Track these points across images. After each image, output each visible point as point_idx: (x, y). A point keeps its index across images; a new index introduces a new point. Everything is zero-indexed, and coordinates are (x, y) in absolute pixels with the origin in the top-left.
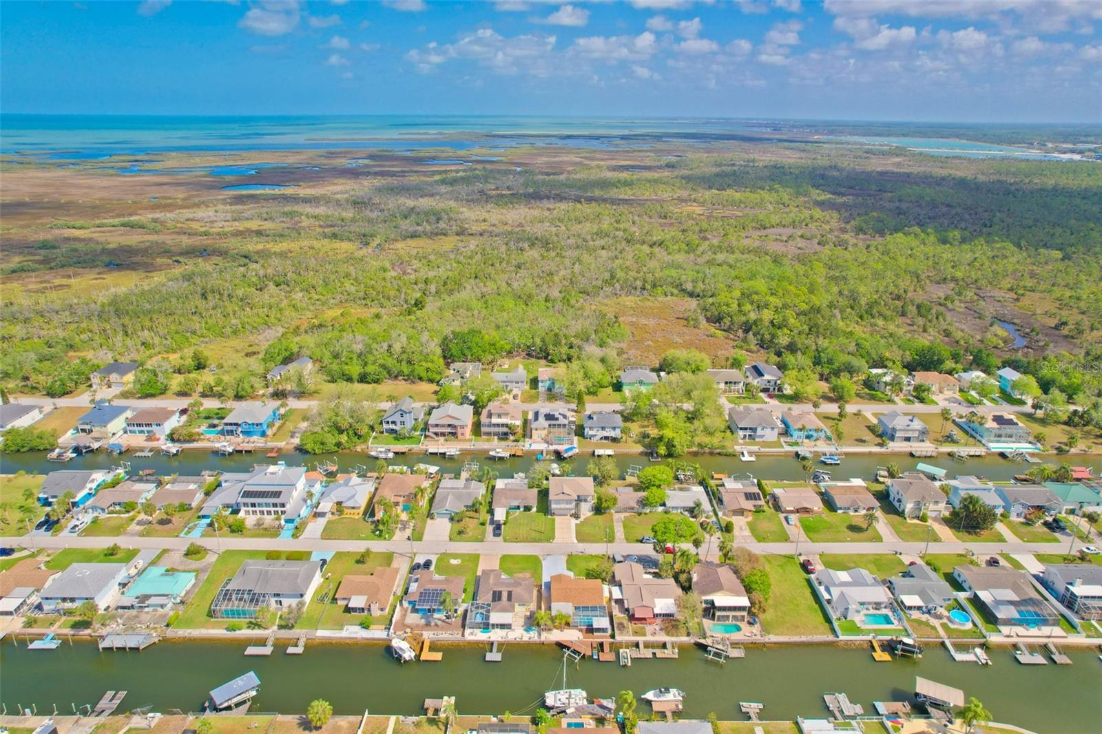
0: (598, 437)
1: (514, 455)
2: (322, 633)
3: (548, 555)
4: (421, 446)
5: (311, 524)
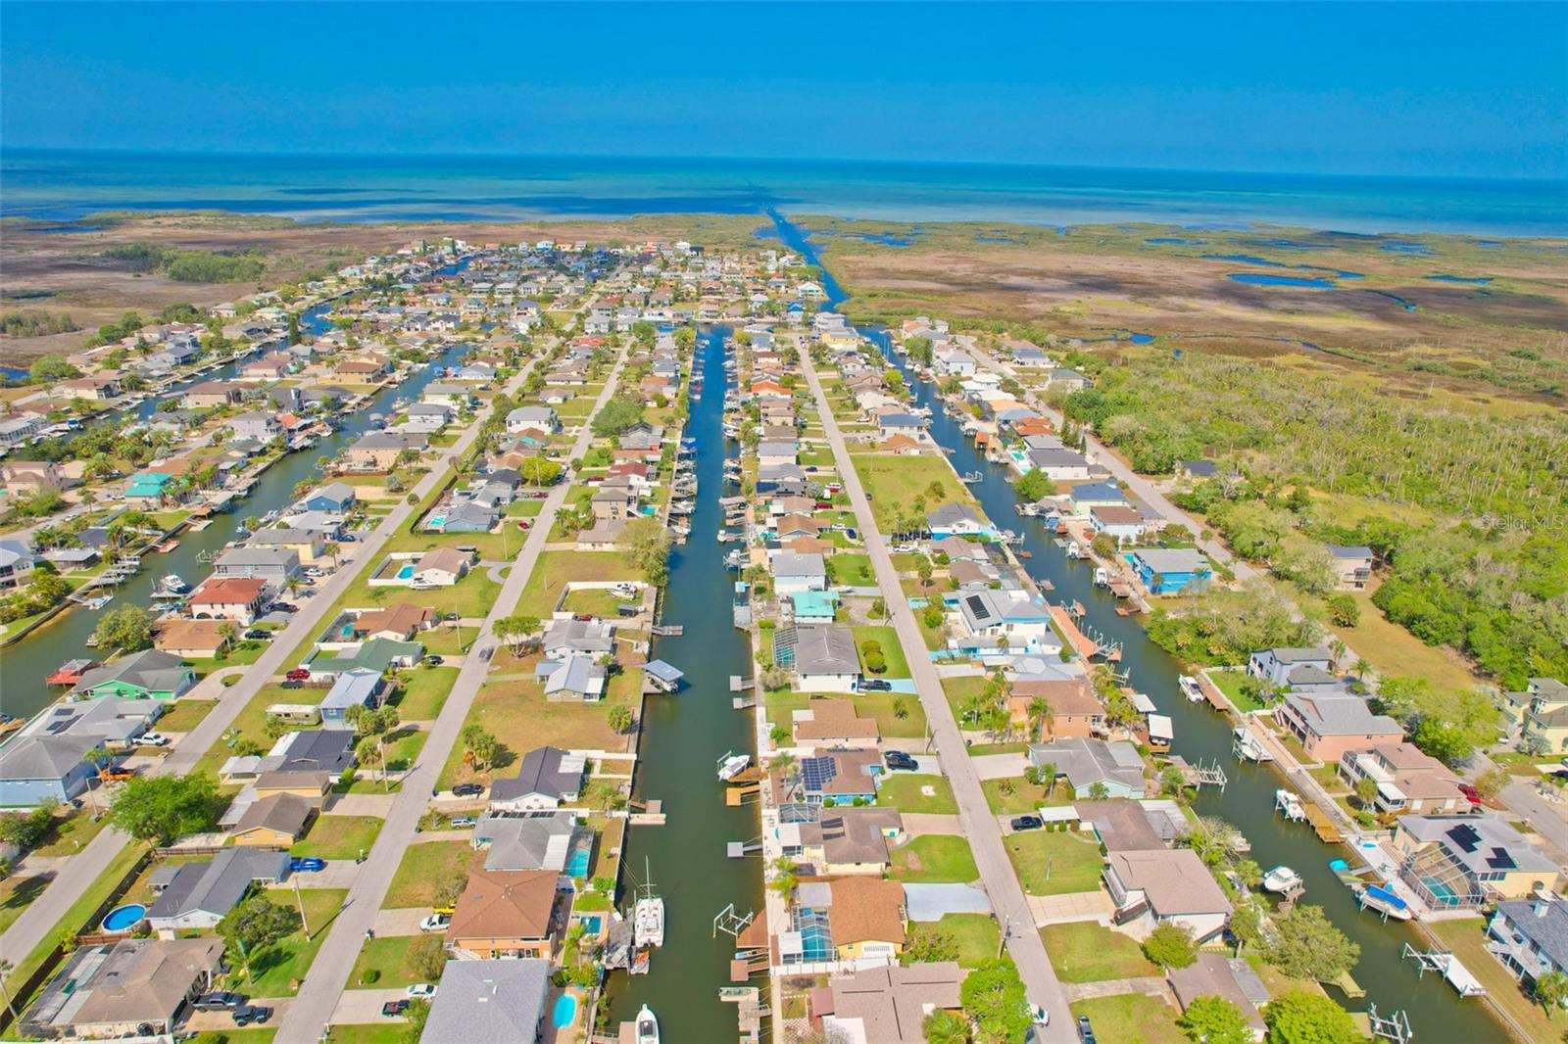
2: (761, 712)
3: (986, 891)
4: (1243, 716)
5: (968, 666)
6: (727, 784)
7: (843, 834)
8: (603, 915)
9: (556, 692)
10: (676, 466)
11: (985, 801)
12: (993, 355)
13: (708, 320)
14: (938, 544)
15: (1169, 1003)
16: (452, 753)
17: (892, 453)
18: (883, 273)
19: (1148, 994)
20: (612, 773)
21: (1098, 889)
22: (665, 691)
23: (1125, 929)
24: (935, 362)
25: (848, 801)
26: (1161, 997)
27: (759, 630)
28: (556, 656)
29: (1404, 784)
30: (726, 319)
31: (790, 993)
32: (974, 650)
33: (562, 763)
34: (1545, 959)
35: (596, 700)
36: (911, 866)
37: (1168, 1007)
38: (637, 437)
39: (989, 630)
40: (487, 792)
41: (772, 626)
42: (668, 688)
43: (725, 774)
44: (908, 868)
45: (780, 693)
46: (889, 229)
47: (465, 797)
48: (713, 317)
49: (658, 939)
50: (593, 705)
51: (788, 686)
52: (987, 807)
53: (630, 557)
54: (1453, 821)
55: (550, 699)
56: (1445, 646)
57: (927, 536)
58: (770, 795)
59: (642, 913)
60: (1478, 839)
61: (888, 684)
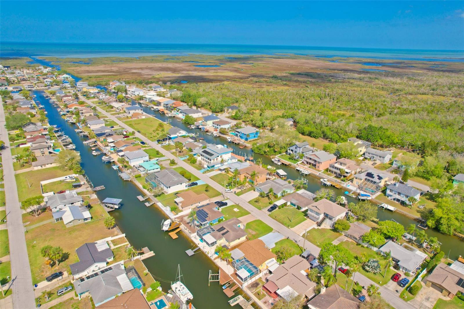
0: (392, 198)
1: (334, 186)
2: (160, 205)
3: (278, 232)
4: (295, 165)
5: (214, 171)
6: (168, 231)
7: (228, 231)
8: (163, 298)
9: (70, 222)
10: (56, 135)
11: (254, 208)
12: (145, 89)
13: (30, 89)
14: (175, 140)
15: (350, 241)
16: (31, 265)
17: (136, 118)
18: (88, 72)
19: (344, 241)
20: (119, 244)
21: (306, 219)
22: (116, 209)
23: (323, 226)
24: (129, 92)
25: (216, 222)
26: (347, 240)
27: (135, 179)
28: (57, 209)
29: (349, 168)
30: (38, 88)
31: (255, 290)
32: (213, 166)
33: (97, 247)
34: (403, 196)
35: (90, 220)
36: (252, 234)
37: (351, 242)
38: (31, 128)
39: (215, 159)
40: (66, 274)
41: (140, 176)
42: (117, 207)
43: (165, 228)
44: (253, 235)
45: (161, 196)
46: (80, 60)
47: (55, 280)
48: (32, 88)
49: (191, 296)
50: (89, 222)
51: (163, 193)
52: (256, 209)
53: (62, 168)
54: (365, 172)
55: (67, 226)
56: (320, 138)
57: (170, 138)
58: (188, 229)
59: (177, 290)
60: (373, 175)
61: (196, 183)
